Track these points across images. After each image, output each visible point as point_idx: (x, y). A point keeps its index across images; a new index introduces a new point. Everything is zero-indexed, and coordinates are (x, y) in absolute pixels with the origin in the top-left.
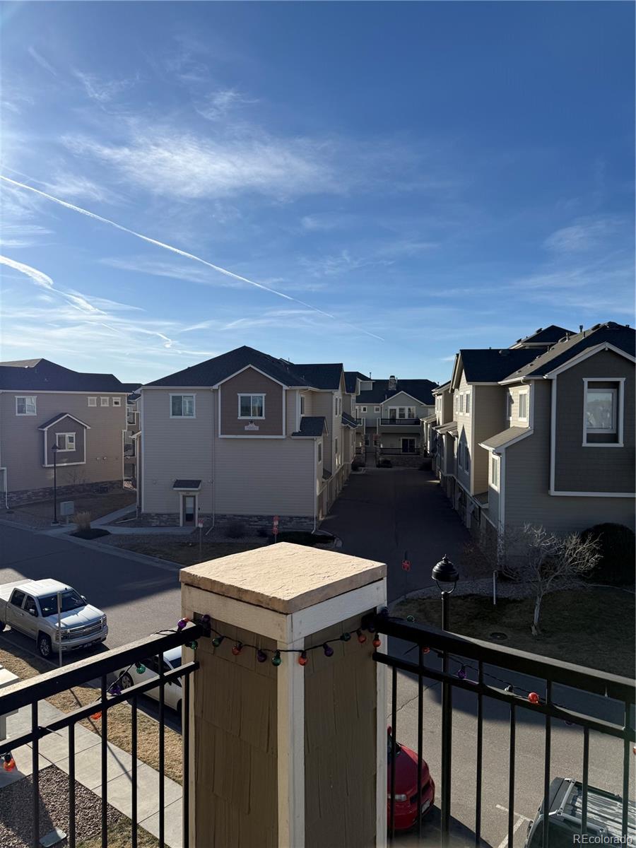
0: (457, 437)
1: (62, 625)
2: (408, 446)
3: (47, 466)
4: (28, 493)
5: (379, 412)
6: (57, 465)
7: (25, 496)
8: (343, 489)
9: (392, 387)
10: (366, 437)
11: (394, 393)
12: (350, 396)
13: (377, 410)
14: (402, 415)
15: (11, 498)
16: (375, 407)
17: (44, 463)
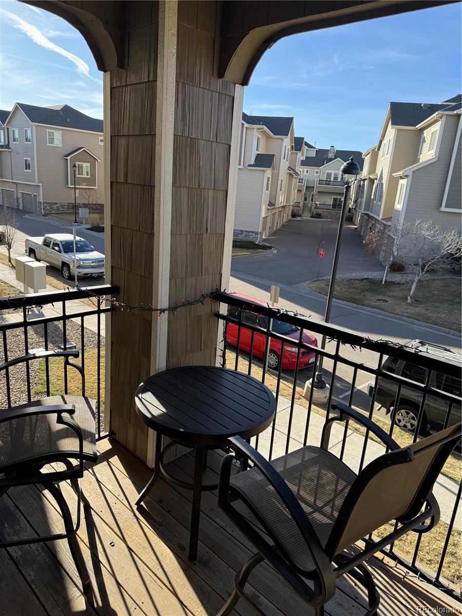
0: (376, 179)
1: (77, 258)
2: (336, 204)
3: (70, 186)
4: (57, 205)
5: (318, 174)
6: (76, 187)
7: (55, 207)
8: (283, 225)
9: (331, 155)
10: (305, 194)
11: (331, 160)
12: (297, 154)
13: (317, 172)
14: (336, 178)
15: (45, 207)
16: (316, 170)
17: (68, 184)
